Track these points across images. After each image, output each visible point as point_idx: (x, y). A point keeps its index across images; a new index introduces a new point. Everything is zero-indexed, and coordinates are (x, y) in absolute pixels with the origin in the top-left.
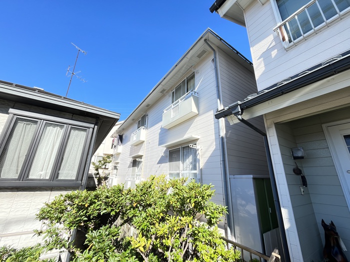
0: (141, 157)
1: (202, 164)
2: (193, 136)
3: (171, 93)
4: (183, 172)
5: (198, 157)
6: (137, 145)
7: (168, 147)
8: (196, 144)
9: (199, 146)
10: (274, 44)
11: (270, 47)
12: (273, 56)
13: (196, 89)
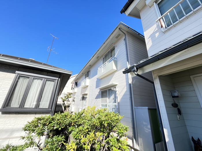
0: (86, 94)
1: (119, 100)
2: (114, 83)
3: (102, 58)
4: (109, 104)
5: (117, 95)
6: (84, 88)
7: (101, 89)
8: (115, 88)
9: (117, 89)
10: (157, 29)
11: (155, 31)
12: (156, 36)
13: (115, 56)
